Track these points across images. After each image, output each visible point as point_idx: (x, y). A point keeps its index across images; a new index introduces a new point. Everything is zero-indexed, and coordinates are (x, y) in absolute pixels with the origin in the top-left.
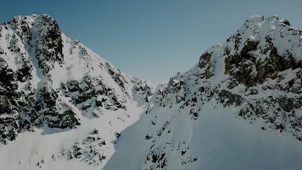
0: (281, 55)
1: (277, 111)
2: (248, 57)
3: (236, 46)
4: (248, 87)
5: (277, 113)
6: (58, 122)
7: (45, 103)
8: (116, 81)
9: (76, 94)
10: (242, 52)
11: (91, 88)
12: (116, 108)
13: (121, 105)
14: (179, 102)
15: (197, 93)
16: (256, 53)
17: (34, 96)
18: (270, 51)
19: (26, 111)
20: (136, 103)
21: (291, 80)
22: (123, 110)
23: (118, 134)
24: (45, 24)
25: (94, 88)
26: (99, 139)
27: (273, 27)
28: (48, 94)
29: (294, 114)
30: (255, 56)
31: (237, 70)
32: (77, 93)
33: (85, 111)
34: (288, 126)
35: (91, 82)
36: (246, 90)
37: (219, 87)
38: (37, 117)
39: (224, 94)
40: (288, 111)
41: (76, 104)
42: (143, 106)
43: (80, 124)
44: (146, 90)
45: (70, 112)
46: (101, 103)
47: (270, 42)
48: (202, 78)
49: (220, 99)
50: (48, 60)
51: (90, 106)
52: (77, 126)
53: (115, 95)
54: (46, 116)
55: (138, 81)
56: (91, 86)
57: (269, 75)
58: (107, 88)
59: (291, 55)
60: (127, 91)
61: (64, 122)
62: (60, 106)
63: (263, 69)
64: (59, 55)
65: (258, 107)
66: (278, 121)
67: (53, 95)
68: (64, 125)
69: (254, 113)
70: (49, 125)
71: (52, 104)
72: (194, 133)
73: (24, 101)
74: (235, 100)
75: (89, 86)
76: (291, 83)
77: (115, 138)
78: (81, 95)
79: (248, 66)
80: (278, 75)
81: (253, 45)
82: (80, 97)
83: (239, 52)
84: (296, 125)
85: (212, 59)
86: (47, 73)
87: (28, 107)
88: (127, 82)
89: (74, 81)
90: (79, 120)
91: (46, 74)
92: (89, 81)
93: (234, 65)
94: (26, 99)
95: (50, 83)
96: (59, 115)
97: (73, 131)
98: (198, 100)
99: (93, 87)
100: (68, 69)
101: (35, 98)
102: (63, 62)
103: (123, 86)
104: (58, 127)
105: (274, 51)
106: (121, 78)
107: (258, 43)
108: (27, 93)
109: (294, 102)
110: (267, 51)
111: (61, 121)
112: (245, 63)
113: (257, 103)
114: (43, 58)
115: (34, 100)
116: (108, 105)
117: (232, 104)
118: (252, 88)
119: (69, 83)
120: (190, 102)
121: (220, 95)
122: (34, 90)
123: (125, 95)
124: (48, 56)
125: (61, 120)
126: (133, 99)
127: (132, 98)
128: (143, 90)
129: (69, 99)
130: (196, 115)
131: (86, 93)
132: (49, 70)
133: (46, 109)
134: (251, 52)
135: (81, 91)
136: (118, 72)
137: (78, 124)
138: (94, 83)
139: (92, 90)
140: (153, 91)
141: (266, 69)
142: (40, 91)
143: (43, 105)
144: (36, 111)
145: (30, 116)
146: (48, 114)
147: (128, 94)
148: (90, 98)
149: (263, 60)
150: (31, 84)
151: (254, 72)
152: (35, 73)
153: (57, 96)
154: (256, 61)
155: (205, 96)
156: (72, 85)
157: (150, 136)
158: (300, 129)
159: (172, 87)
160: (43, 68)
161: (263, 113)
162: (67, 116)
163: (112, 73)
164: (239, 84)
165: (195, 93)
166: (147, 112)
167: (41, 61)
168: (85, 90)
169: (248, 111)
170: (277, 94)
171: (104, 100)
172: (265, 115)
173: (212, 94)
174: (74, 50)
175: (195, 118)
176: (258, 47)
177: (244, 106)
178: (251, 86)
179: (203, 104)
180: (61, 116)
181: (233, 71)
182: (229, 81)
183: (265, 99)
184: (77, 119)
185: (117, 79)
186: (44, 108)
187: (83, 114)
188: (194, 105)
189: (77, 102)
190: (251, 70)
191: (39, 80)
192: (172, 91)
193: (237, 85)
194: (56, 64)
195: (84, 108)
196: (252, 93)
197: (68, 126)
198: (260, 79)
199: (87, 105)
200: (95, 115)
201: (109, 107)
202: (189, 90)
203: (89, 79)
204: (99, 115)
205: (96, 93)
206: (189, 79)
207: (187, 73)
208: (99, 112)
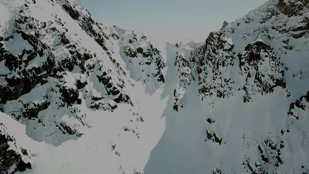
11: (41, 54)
12: (113, 103)
13: (121, 95)
14: (271, 90)
25: (51, 54)
33: (33, 122)
35: (37, 35)
43: (28, 166)
46: (76, 95)
51: (45, 106)
53: (103, 70)
56: (40, 48)
60: (113, 57)
75: (35, 48)
78: (16, 74)
82: (11, 82)
88: (107, 38)
90: (25, 153)
92: (33, 33)
99: (45, 51)
103: (103, 46)
106: (95, 27)
116: (95, 99)
126: (131, 77)
127: (128, 73)
128: (145, 55)
131: (29, 67)
136: (85, 13)
137: (24, 167)
138: (48, 40)
147: (118, 64)
148: (43, 83)
159: (226, 54)
166: (176, 108)
168: (25, 58)
171: (80, 85)
184: (18, 151)
187: (31, 134)
192: (229, 61)
195: (31, 113)
199: (40, 101)
200: (69, 131)
201: (97, 103)
202: (281, 62)
203: (31, 27)
204: (80, 129)
205: (57, 66)
206: (269, 37)
207: (238, 25)
208: (78, 122)
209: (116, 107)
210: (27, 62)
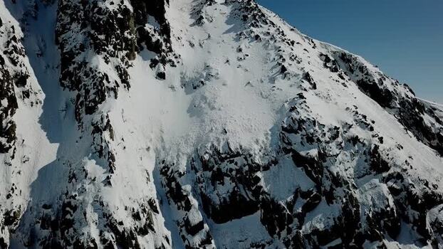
32: (253, 226)
50: (99, 48)
64: (151, 27)
86: (90, 110)
89: (232, 155)
91: (86, 118)
95: (101, 174)
100: (193, 85)
102: (171, 57)
114: (81, 38)
119: (206, 166)
124: (102, 30)
132: (101, 95)
139: (337, 208)
142: (45, 222)
152: (39, 111)
156: (218, 177)
160: (76, 84)
167: (72, 55)
191: (48, 152)
194: (139, 68)
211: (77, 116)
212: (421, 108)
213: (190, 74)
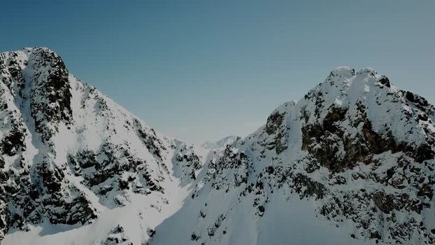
0: (377, 131)
1: (371, 212)
2: (333, 129)
3: (317, 111)
4: (333, 173)
5: (371, 215)
6: (65, 214)
7: (44, 186)
8: (148, 147)
9: (91, 171)
10: (325, 122)
11: (113, 162)
12: (148, 190)
13: (155, 186)
14: (239, 185)
15: (264, 175)
16: (344, 125)
17: (29, 176)
18: (362, 124)
19: (16, 199)
20: (177, 181)
21: (390, 168)
22: (160, 193)
23: (151, 231)
24: (44, 65)
25: (117, 162)
26: (124, 240)
27: (367, 89)
28: (50, 173)
29: (394, 219)
30: (342, 129)
31: (318, 146)
32: (93, 169)
33: (104, 196)
34: (386, 234)
35: (112, 152)
36: (331, 177)
37: (295, 168)
38: (33, 209)
39: (300, 179)
40: (387, 213)
41: (91, 186)
42: (189, 185)
43: (96, 217)
44: (192, 160)
45: (83, 200)
46: (126, 184)
47: (363, 112)
48: (271, 149)
49: (295, 187)
50: (49, 120)
51: (110, 189)
52: (93, 221)
53: (147, 170)
54: (47, 207)
55: (181, 147)
56: (112, 159)
57: (361, 158)
58: (136, 161)
59: (390, 132)
60: (164, 162)
61: (73, 214)
62: (68, 191)
63: (353, 149)
64: (66, 111)
65: (346, 204)
66: (374, 226)
67: (56, 174)
68: (73, 219)
69: (341, 212)
70: (51, 220)
71: (55, 188)
72: (258, 238)
73: (14, 185)
74: (316, 190)
76: (390, 173)
77: (147, 238)
78: (98, 173)
79: (333, 142)
80: (374, 159)
81: (339, 114)
82: (96, 176)
83: (321, 121)
84: (396, 234)
85: (284, 123)
86: (47, 140)
87: (19, 194)
88: (164, 149)
89: (88, 152)
90: (95, 210)
91: (46, 142)
92: (110, 151)
93: (314, 138)
94: (17, 181)
95: (53, 156)
96: (65, 205)
97: (86, 227)
98: (266, 185)
99: (115, 161)
100: (80, 132)
101: (30, 180)
102: (72, 121)
103: (158, 155)
104: (64, 222)
105: (368, 126)
106: (156, 143)
107: (346, 110)
108: (18, 172)
109: (394, 201)
110: (359, 123)
111: (69, 214)
112: (329, 137)
113: (345, 197)
114: (42, 116)
115: (29, 183)
116: (138, 187)
117: (312, 195)
118: (338, 174)
119: (81, 155)
120: (254, 187)
121: (295, 180)
122: (29, 167)
123: (162, 169)
124: (50, 114)
125: (68, 212)
126: (173, 175)
127: (172, 172)
128: (188, 160)
129: (81, 179)
130: (262, 209)
131: (106, 169)
132: (51, 135)
133: (47, 196)
134: (337, 123)
135: (98, 166)
136: (151, 134)
137: (94, 217)
138: (117, 154)
139: (114, 164)
140: (203, 162)
141: (357, 149)
142: (38, 168)
143: (42, 190)
144: (31, 200)
145: (22, 207)
146: (50, 203)
147: (166, 167)
148: (112, 177)
149: (352, 136)
150: (23, 159)
151: (341, 152)
152: (31, 139)
153: (63, 176)
154: (344, 137)
155: (274, 180)
156: (84, 157)
157: (197, 235)
158: (402, 240)
159: (230, 160)
160: (41, 131)
161: (353, 213)
162: (77, 205)
163: (143, 135)
164: (321, 167)
165: (261, 175)
167: (39, 122)
168: (104, 164)
169: (333, 208)
170: (372, 186)
171: (131, 179)
172: (355, 216)
173: (284, 178)
174: (87, 102)
175: (261, 213)
176: (346, 116)
177: (327, 199)
178: (338, 172)
179: (272, 192)
180: (68, 206)
181: (312, 147)
182: (308, 161)
183: (356, 193)
184: (92, 209)
185: (150, 144)
186: (43, 195)
187: (101, 202)
188: (259, 193)
189: (92, 183)
190: (336, 149)
191: (36, 151)
192: (230, 165)
193: (319, 167)
194: (62, 125)
195: (103, 193)
196: (339, 182)
197: (79, 220)
198: (349, 163)
199: (107, 186)
200: (119, 203)
201: (138, 190)
202: (253, 166)
203: (109, 148)
204: (125, 203)
205: (119, 168)
206: (253, 150)
207: (250, 138)
208: (124, 198)
209: (150, 193)
210: (104, 167)
211: (43, 141)
212: (155, 139)
213: (79, 128)
